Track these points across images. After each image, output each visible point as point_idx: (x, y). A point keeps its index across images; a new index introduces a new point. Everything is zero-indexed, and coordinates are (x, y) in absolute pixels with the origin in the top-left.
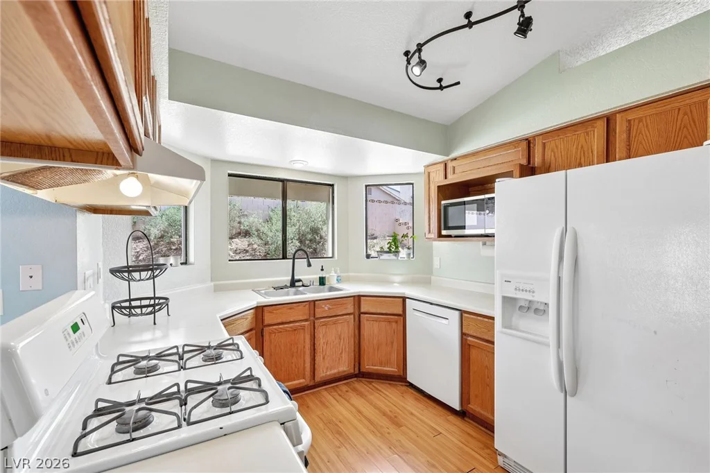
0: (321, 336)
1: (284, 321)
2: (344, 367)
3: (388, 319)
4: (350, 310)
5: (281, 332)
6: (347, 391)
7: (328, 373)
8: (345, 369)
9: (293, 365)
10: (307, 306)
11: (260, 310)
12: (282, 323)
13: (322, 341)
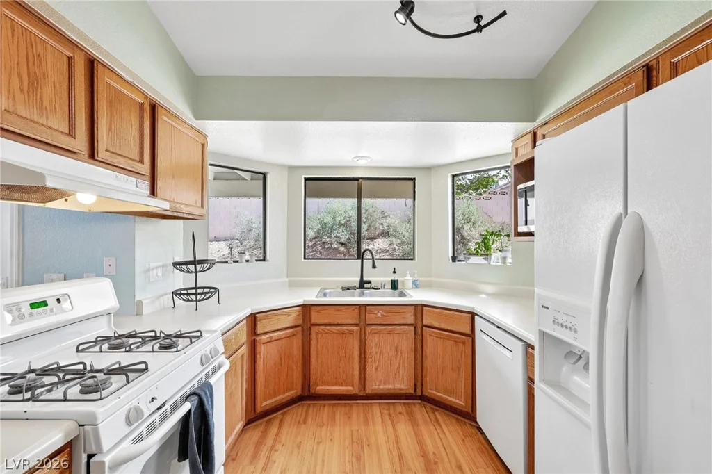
0: (373, 345)
1: (332, 322)
2: (402, 384)
3: (455, 337)
4: (411, 320)
5: (327, 333)
6: (400, 413)
7: (381, 387)
8: (403, 387)
9: (341, 370)
10: (357, 309)
11: (306, 308)
12: (330, 325)
13: (374, 350)
